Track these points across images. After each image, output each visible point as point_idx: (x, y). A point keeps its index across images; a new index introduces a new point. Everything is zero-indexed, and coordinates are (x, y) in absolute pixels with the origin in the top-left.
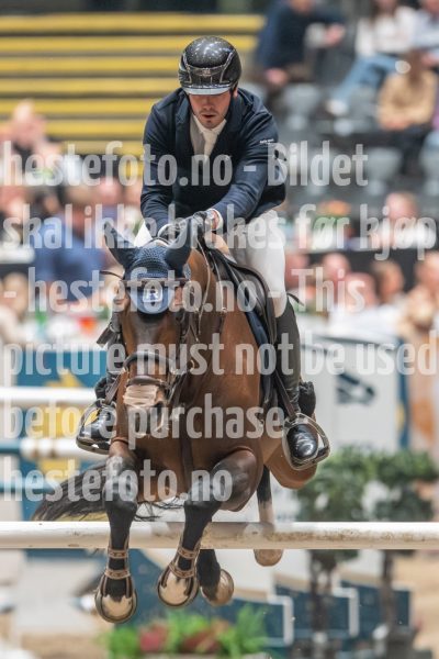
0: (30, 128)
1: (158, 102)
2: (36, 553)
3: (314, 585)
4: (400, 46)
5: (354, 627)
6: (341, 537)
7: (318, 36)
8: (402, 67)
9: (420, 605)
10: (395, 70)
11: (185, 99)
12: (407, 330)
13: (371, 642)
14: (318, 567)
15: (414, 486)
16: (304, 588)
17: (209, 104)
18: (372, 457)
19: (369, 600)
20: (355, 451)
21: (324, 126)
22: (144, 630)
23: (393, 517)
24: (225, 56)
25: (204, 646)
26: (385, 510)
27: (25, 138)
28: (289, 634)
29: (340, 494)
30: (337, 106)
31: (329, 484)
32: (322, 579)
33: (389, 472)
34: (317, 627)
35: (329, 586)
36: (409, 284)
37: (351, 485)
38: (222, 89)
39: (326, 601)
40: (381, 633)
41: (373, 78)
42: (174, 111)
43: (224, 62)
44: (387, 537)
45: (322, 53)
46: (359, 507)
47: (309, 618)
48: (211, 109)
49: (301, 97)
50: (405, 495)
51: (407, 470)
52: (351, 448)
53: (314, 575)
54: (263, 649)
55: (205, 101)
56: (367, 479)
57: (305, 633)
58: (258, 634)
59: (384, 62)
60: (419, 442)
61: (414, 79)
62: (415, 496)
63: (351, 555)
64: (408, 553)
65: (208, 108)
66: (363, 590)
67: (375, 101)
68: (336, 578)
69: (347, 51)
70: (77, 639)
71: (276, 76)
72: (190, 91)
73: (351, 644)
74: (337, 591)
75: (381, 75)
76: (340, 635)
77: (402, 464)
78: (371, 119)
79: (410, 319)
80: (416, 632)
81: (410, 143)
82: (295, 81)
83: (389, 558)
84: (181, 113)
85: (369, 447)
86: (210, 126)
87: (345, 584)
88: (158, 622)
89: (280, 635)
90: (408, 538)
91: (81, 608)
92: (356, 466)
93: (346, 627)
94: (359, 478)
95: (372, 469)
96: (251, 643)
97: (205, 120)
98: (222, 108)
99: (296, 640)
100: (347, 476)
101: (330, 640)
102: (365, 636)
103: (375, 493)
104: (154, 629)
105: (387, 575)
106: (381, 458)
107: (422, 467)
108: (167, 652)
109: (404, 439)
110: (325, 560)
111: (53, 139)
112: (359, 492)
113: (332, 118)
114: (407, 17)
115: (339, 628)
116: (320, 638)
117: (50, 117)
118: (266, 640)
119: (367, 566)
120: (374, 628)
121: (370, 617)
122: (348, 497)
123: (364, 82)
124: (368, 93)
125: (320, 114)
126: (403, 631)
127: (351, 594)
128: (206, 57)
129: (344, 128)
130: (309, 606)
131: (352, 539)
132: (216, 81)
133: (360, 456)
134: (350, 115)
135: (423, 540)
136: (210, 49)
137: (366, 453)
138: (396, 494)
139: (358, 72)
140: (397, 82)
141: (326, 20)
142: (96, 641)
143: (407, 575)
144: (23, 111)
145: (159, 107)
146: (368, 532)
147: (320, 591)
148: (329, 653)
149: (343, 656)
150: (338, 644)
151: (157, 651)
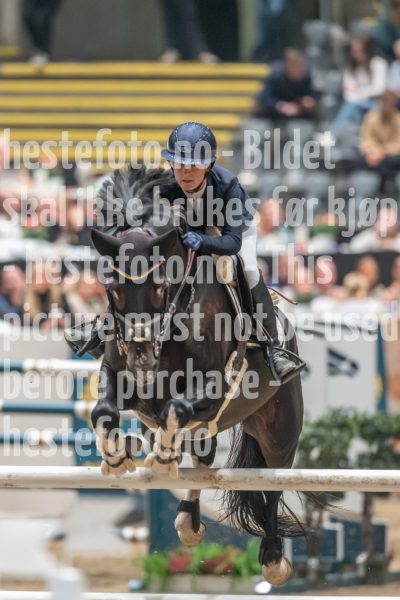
3: (309, 520)
5: (340, 555)
13: (354, 566)
14: (311, 506)
15: (389, 442)
18: (355, 419)
19: (352, 532)
20: (342, 413)
22: (173, 555)
25: (220, 568)
26: (366, 461)
29: (330, 448)
31: (321, 439)
32: (315, 515)
33: (369, 430)
34: (311, 554)
35: (320, 521)
37: (338, 440)
40: (361, 558)
46: (345, 458)
47: (304, 546)
50: (381, 449)
51: (384, 428)
52: (339, 411)
53: (309, 513)
56: (351, 436)
57: (302, 558)
60: (394, 407)
62: (390, 449)
63: (339, 496)
64: (384, 495)
66: (347, 525)
68: (326, 514)
70: (119, 562)
73: (337, 568)
74: (327, 525)
76: (329, 560)
77: (379, 423)
80: (390, 558)
83: (368, 498)
85: (353, 410)
87: (333, 520)
88: (184, 549)
91: (122, 537)
92: (342, 425)
93: (335, 554)
94: (346, 435)
95: (355, 428)
99: (294, 564)
100: (336, 433)
101: (321, 563)
102: (349, 561)
103: (358, 447)
104: (181, 554)
105: (367, 512)
106: (362, 419)
107: (395, 426)
108: (191, 573)
109: (382, 404)
115: (330, 555)
116: (313, 563)
119: (351, 505)
120: (357, 555)
121: (353, 546)
122: (336, 450)
126: (380, 557)
127: (338, 527)
133: (346, 417)
137: (351, 415)
138: (374, 448)
143: (382, 512)
146: (351, 478)
147: (314, 525)
148: (321, 574)
149: (331, 577)
150: (327, 568)
151: (183, 572)
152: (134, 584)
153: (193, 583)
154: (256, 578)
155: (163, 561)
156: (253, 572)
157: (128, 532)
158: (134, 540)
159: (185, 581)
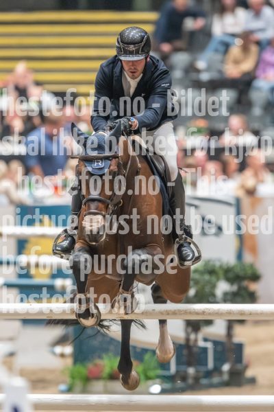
0: (25, 77)
1: (103, 62)
2: (28, 321)
3: (188, 340)
4: (238, 29)
5: (211, 365)
6: (203, 313)
7: (190, 24)
8: (238, 42)
9: (248, 351)
10: (234, 43)
11: (119, 62)
12: (241, 193)
13: (221, 373)
14: (190, 329)
15: (245, 283)
16: (182, 342)
17: (133, 65)
18: (221, 267)
19: (219, 348)
20: (211, 263)
21: (194, 76)
22: (90, 366)
23: (233, 302)
24: (143, 38)
26: (229, 297)
27: (22, 83)
28: (173, 368)
29: (203, 288)
30: (201, 64)
31: (197, 282)
32: (192, 337)
33: (231, 275)
34: (189, 364)
35: (196, 340)
36: (243, 167)
37: (209, 282)
38: (141, 57)
39: (195, 350)
40: (226, 367)
41: (222, 48)
42: (113, 68)
43: (141, 41)
44: (230, 313)
45: (192, 34)
46: (214, 295)
47: (184, 359)
48: (135, 68)
49: (180, 59)
50: (240, 288)
51: (241, 274)
52: (209, 261)
53: (188, 334)
54: (158, 377)
55: (131, 64)
56: (218, 279)
57: (183, 368)
58: (155, 368)
59: (228, 39)
60: (248, 258)
61: (245, 49)
62: (246, 289)
63: (209, 323)
64: (242, 322)
65: (133, 68)
66: (216, 343)
67: (223, 62)
68: (200, 336)
69: (206, 33)
70: (52, 371)
71: (166, 47)
72: (122, 58)
73: (209, 374)
74: (201, 344)
75: (226, 46)
76: (203, 369)
77: (238, 270)
78: (220, 72)
79: (243, 187)
80: (246, 367)
81: (243, 85)
82: (177, 50)
83: (231, 325)
84: (117, 70)
85: (219, 260)
86: (134, 78)
87: (206, 340)
88: (98, 361)
89: (169, 369)
90: (242, 313)
91: (54, 353)
92: (211, 271)
93: (206, 364)
94: (214, 279)
95: (221, 273)
96: (151, 374)
97: (131, 74)
98: (141, 68)
99: (177, 372)
100: (207, 277)
101: (197, 371)
102: (217, 370)
103: (223, 287)
104: (96, 365)
105: (229, 334)
106: (226, 267)
107: (249, 272)
108: (104, 379)
109: (239, 256)
110: (194, 326)
111: (38, 83)
112: (214, 286)
113: (198, 71)
114: (241, 13)
115: (203, 365)
116: (191, 371)
117: (37, 71)
118: (160, 372)
119: (218, 329)
120: (222, 364)
121: (220, 358)
122: (207, 289)
123: (216, 51)
124: (218, 57)
125: (191, 69)
126: (239, 367)
127: (209, 345)
128: (132, 38)
129: (205, 77)
130: (185, 352)
131: (210, 314)
132: (137, 53)
133: (214, 266)
134: (208, 69)
135: (250, 314)
136: (134, 34)
137: (218, 264)
138: (235, 288)
139: (213, 45)
140: (235, 51)
141: (195, 15)
142: (62, 372)
143: (241, 335)
144: (21, 67)
145: (104, 65)
146: (219, 310)
147: (191, 343)
148: (197, 379)
149: (204, 381)
150: (201, 374)
151: (98, 378)
152: (63, 387)
153: (105, 386)
154: (150, 382)
155: (82, 370)
156: (148, 378)
157: (58, 349)
158: (62, 355)
159: (99, 385)
